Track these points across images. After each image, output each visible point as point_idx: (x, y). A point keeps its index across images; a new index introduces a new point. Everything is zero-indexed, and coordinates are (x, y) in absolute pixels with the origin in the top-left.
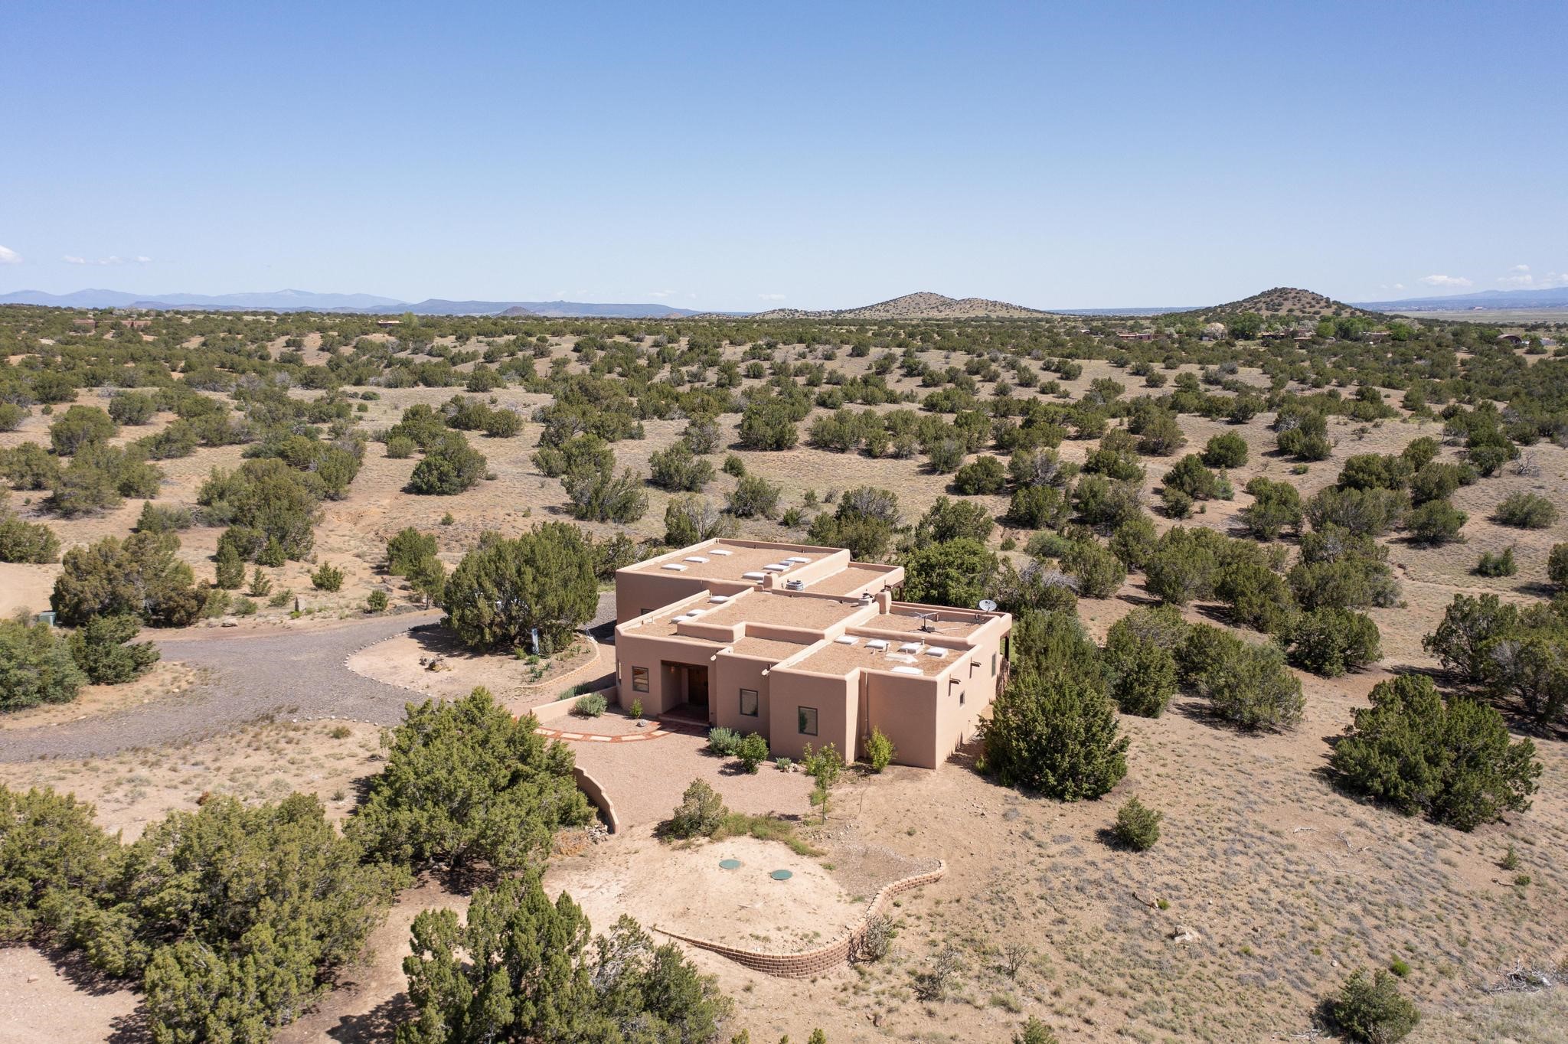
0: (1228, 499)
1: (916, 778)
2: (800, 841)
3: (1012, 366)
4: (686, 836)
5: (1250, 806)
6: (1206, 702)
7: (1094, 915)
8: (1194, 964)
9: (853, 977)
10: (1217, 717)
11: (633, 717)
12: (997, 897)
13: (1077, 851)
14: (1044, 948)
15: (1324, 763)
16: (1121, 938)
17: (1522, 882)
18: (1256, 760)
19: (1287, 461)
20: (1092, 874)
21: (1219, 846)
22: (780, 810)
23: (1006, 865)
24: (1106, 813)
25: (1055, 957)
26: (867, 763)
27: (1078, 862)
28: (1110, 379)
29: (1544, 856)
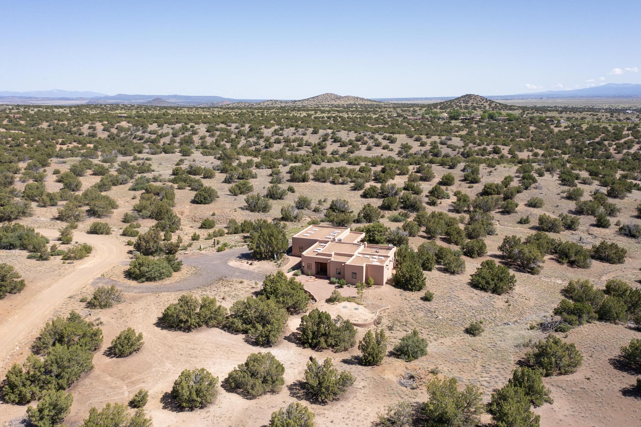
0: (448, 199)
1: (379, 287)
2: (357, 302)
3: (372, 138)
4: (333, 302)
5: (453, 291)
6: (443, 267)
7: (421, 314)
8: (441, 323)
9: (375, 327)
10: (445, 271)
11: (308, 275)
12: (401, 312)
13: (416, 302)
14: (412, 321)
15: (470, 281)
16: (427, 318)
17: (509, 305)
18: (454, 281)
19: (467, 183)
20: (420, 306)
21: (446, 300)
22: (351, 296)
23: (402, 305)
24: (422, 294)
25: (414, 322)
26: (368, 285)
27: (417, 304)
28: (407, 144)
29: (516, 300)
